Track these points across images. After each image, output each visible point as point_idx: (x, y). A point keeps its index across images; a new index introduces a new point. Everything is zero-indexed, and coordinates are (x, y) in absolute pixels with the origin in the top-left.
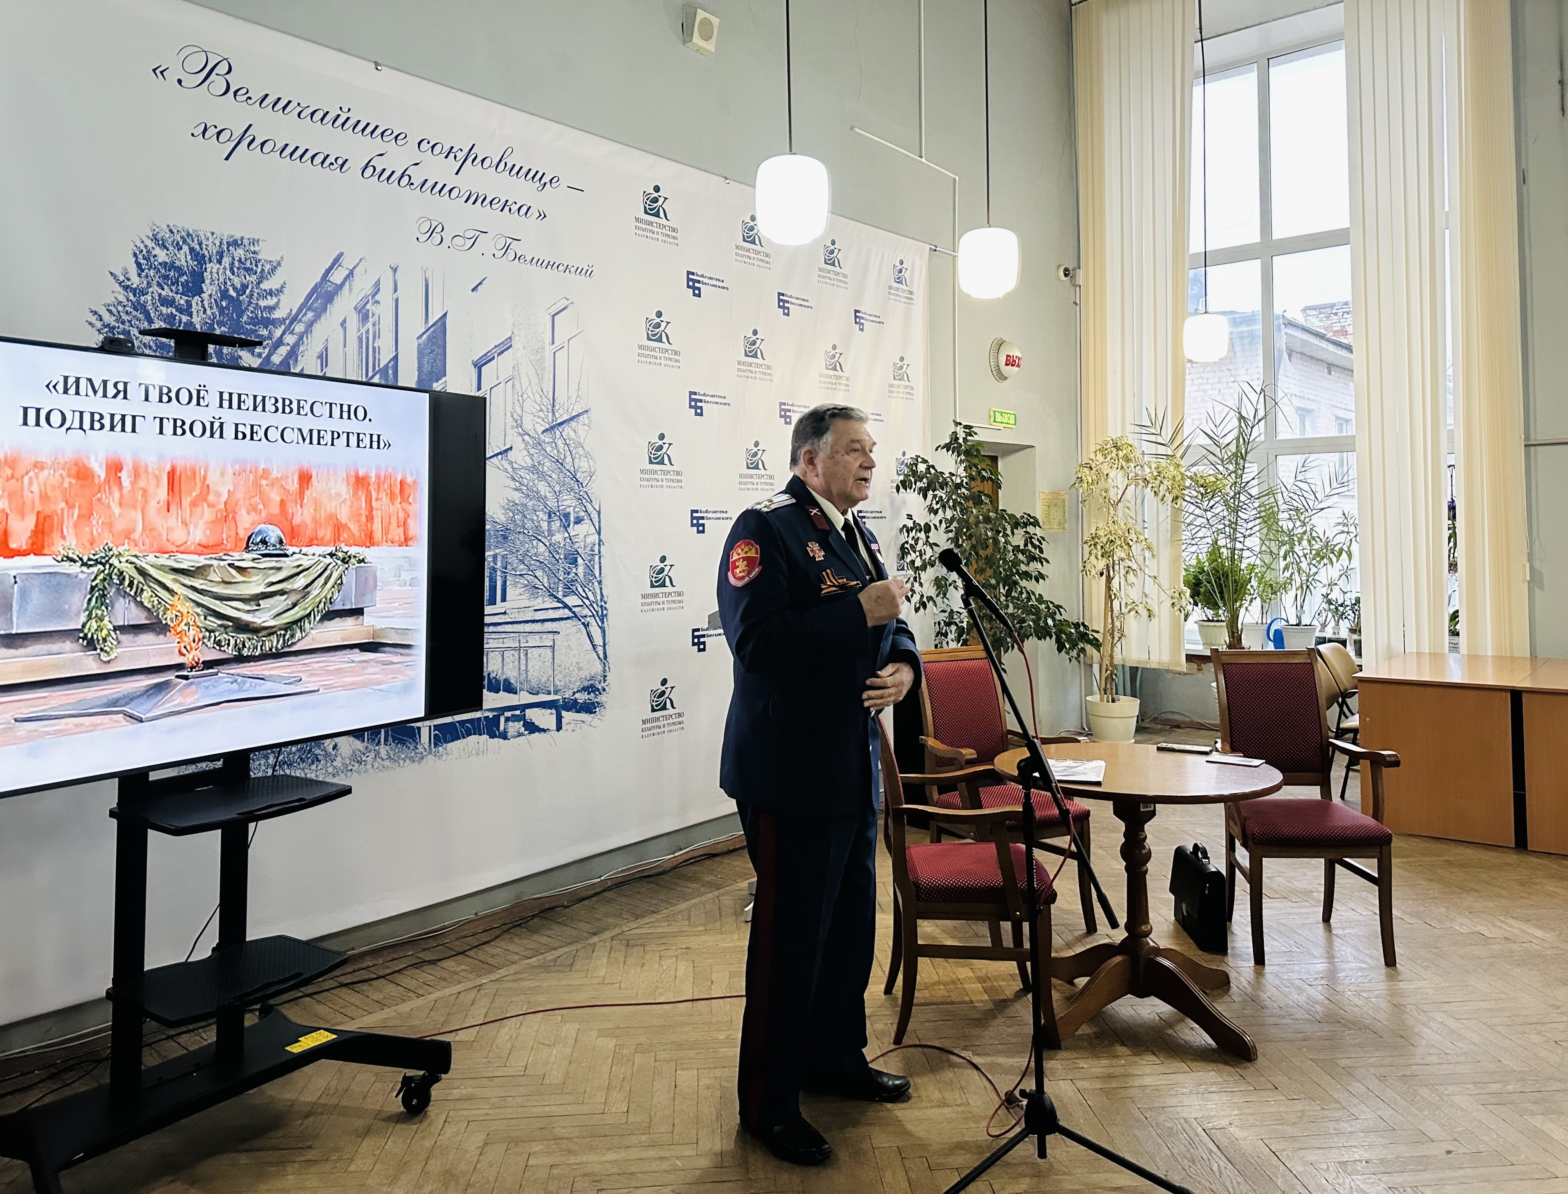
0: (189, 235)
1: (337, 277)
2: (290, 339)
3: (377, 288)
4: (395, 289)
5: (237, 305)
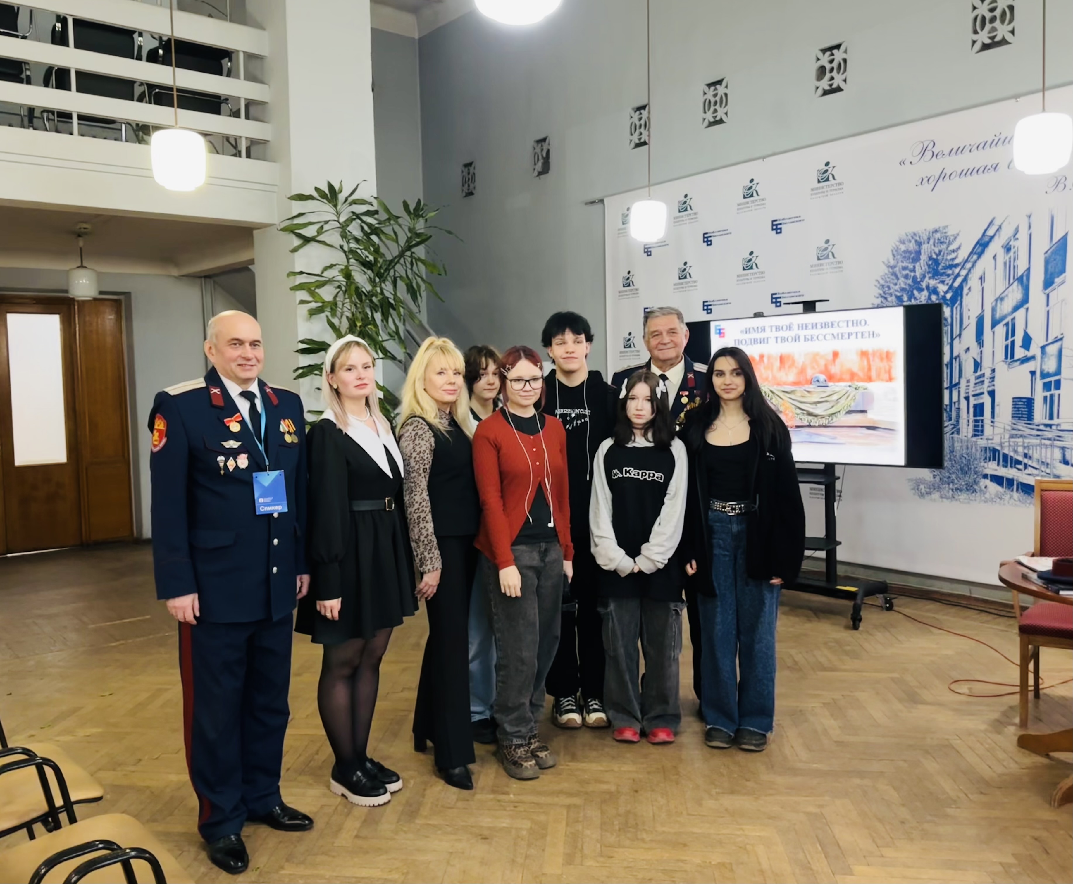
0: (915, 234)
1: (990, 232)
2: (964, 273)
3: (1017, 231)
4: (1030, 227)
5: (936, 262)
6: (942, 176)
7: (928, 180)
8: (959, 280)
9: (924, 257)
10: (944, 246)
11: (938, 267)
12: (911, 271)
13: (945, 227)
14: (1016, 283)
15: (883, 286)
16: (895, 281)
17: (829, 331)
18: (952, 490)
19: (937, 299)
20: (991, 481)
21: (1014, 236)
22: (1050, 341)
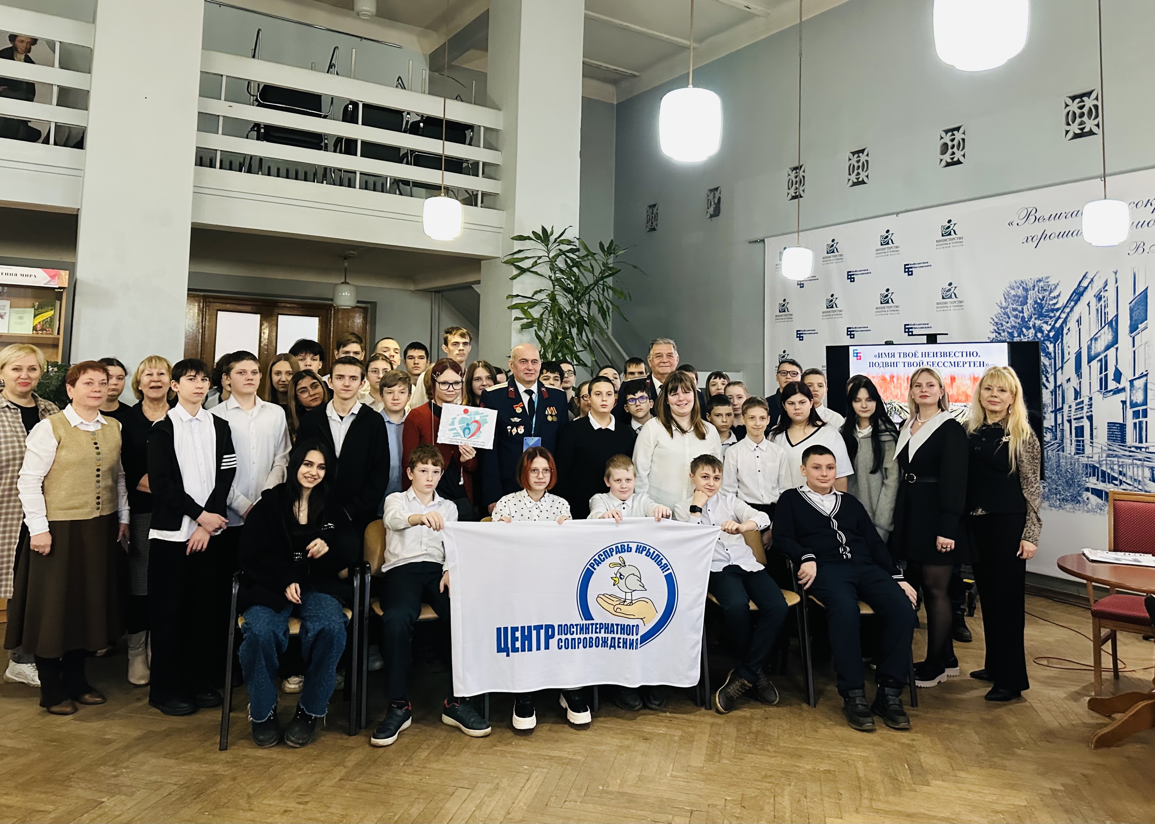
0: (1022, 282)
1: (1085, 284)
3: (1106, 284)
4: (1116, 282)
5: (1041, 306)
6: (1044, 236)
7: (1032, 239)
8: (1060, 321)
9: (1030, 301)
10: (1047, 293)
11: (1042, 309)
12: (1020, 312)
13: (1047, 278)
14: (1107, 326)
15: (997, 323)
16: (1008, 319)
17: (948, 359)
18: (1059, 500)
19: (1042, 337)
20: (1092, 493)
21: (1104, 288)
22: (1137, 376)
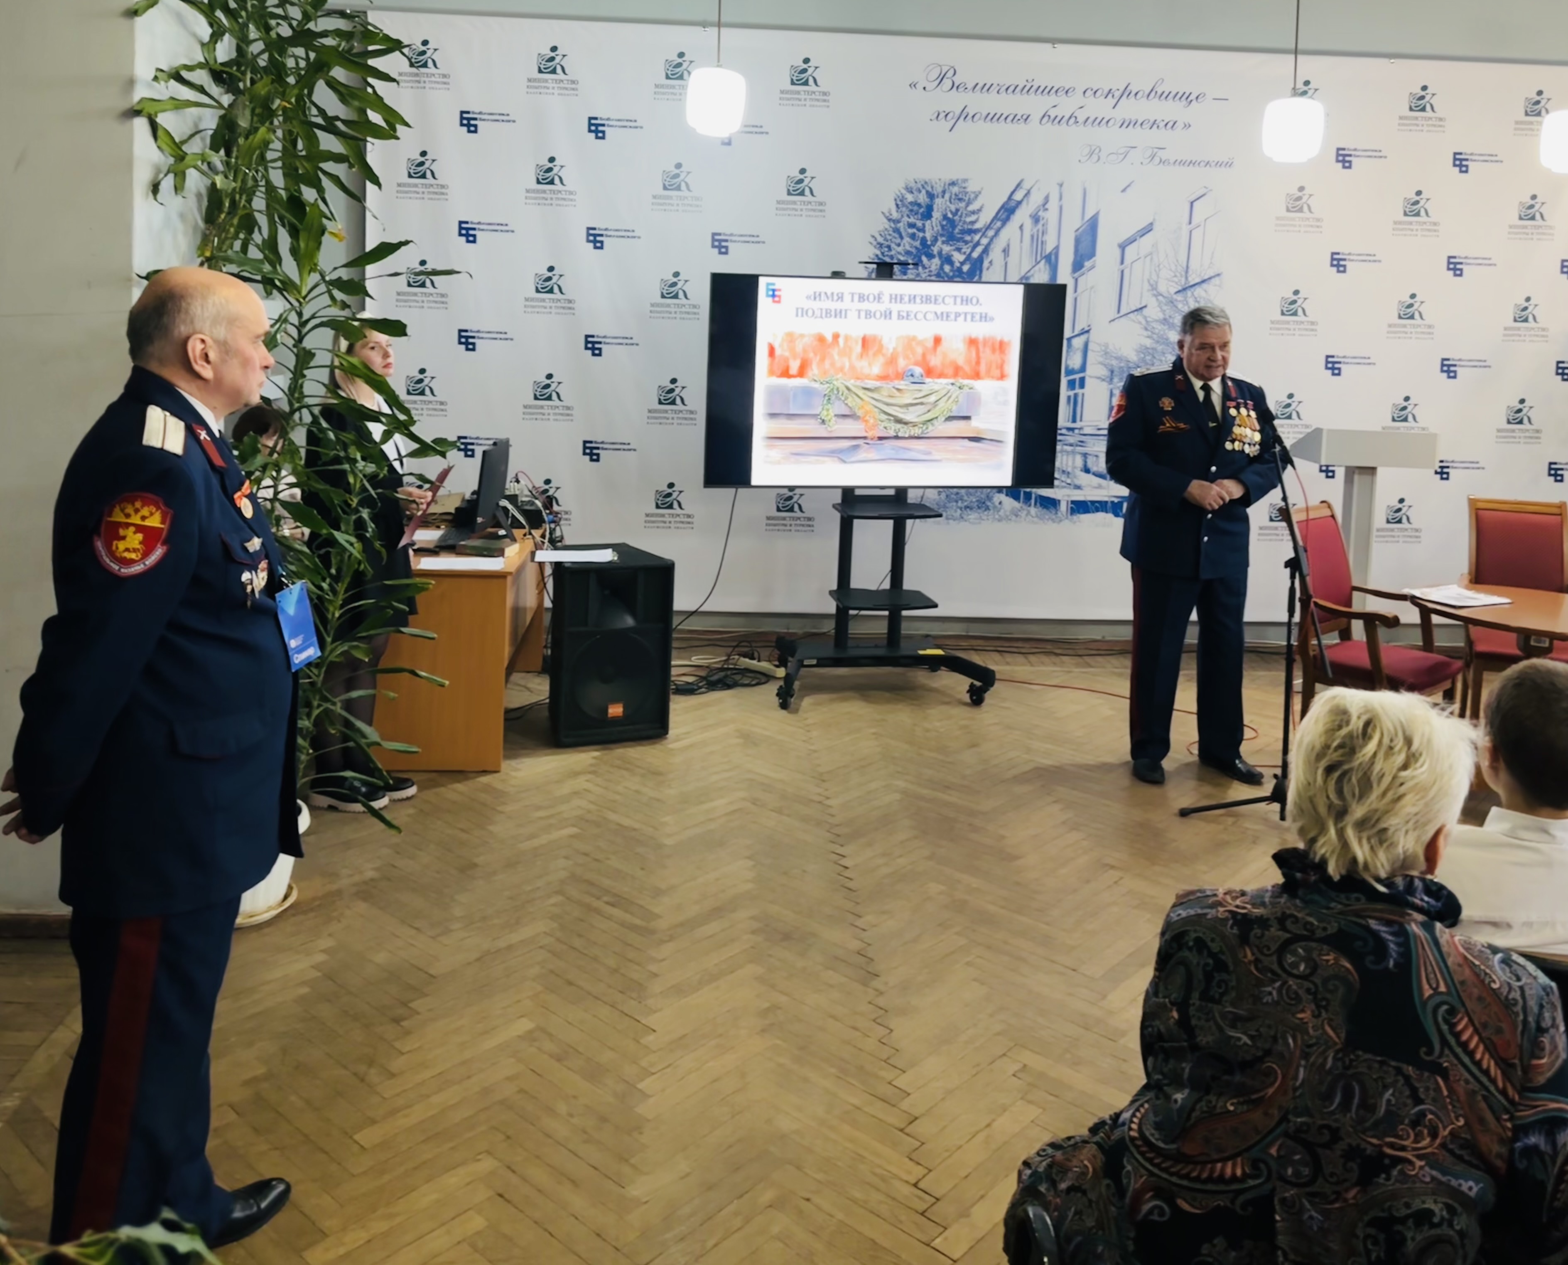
0: (926, 183)
1: (1018, 196)
2: (985, 241)
3: (1047, 200)
4: (1061, 199)
5: (952, 223)
6: (964, 115)
7: (946, 116)
8: (979, 249)
9: (936, 215)
10: (962, 205)
11: (953, 229)
12: (919, 230)
13: (965, 181)
14: (1043, 262)
15: (881, 245)
16: (898, 241)
17: (932, 307)
18: (961, 508)
19: (951, 271)
20: (1007, 495)
21: (1044, 205)
22: (1076, 332)
